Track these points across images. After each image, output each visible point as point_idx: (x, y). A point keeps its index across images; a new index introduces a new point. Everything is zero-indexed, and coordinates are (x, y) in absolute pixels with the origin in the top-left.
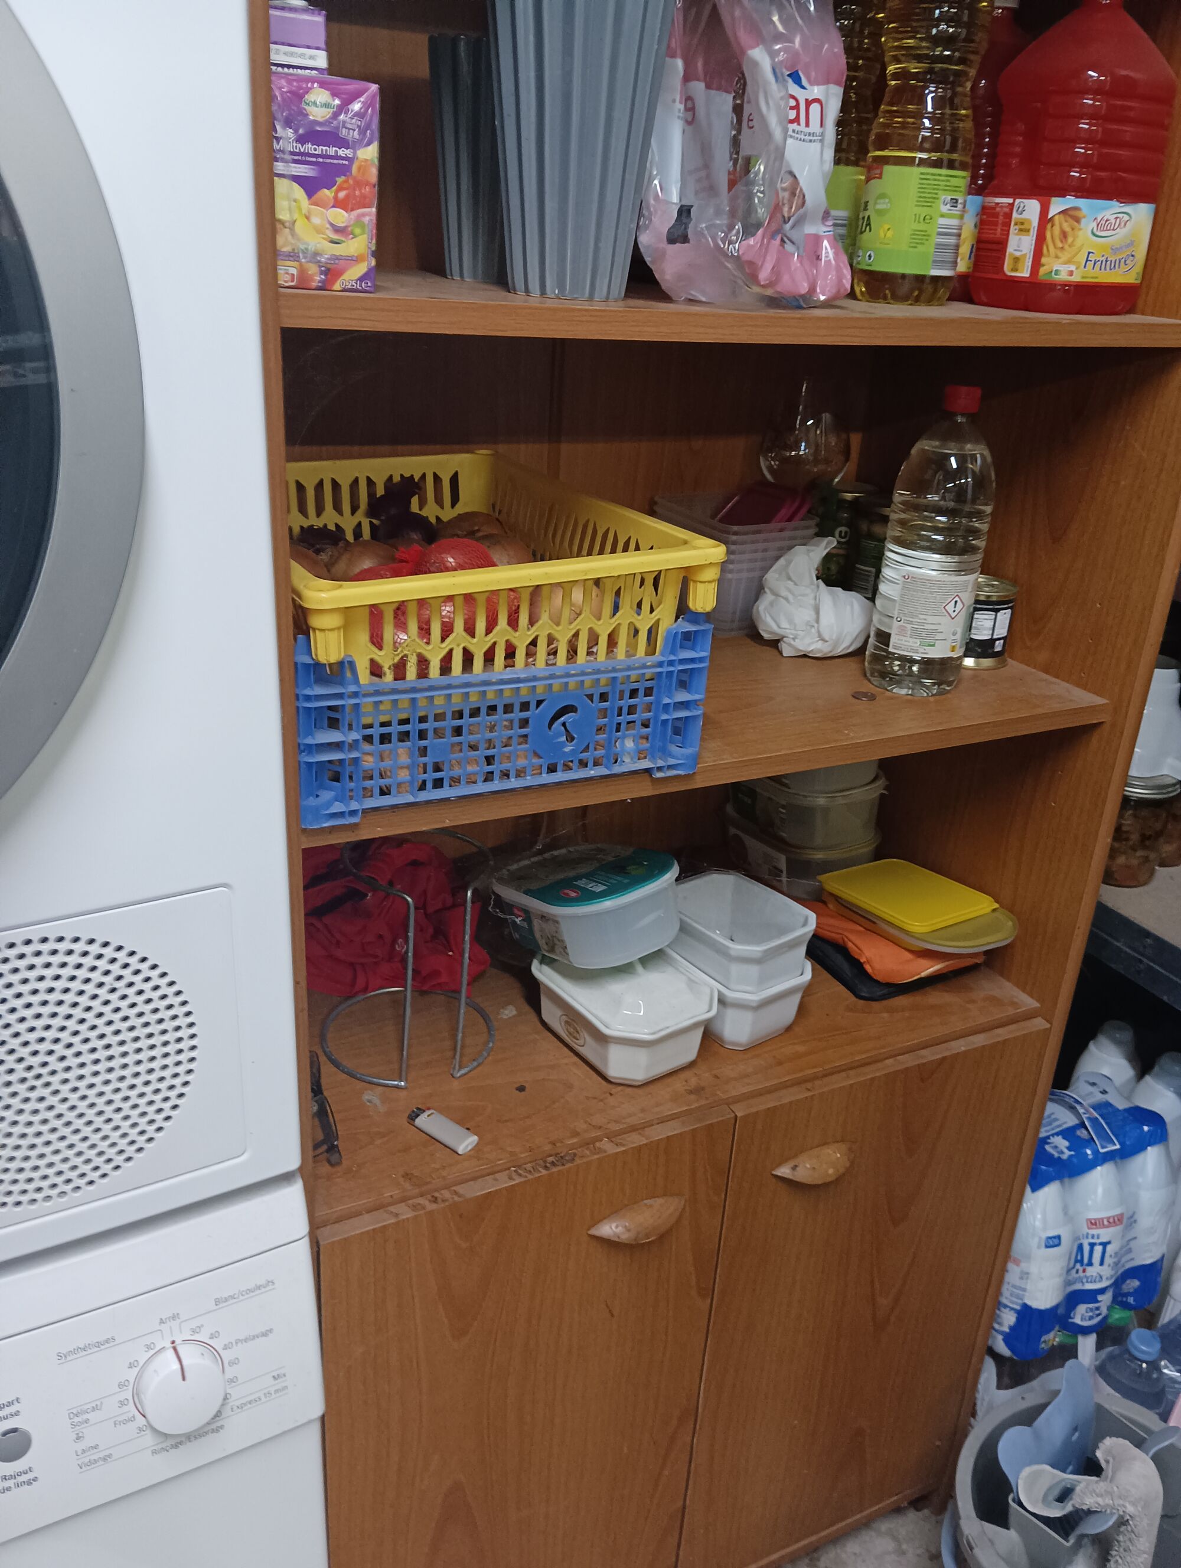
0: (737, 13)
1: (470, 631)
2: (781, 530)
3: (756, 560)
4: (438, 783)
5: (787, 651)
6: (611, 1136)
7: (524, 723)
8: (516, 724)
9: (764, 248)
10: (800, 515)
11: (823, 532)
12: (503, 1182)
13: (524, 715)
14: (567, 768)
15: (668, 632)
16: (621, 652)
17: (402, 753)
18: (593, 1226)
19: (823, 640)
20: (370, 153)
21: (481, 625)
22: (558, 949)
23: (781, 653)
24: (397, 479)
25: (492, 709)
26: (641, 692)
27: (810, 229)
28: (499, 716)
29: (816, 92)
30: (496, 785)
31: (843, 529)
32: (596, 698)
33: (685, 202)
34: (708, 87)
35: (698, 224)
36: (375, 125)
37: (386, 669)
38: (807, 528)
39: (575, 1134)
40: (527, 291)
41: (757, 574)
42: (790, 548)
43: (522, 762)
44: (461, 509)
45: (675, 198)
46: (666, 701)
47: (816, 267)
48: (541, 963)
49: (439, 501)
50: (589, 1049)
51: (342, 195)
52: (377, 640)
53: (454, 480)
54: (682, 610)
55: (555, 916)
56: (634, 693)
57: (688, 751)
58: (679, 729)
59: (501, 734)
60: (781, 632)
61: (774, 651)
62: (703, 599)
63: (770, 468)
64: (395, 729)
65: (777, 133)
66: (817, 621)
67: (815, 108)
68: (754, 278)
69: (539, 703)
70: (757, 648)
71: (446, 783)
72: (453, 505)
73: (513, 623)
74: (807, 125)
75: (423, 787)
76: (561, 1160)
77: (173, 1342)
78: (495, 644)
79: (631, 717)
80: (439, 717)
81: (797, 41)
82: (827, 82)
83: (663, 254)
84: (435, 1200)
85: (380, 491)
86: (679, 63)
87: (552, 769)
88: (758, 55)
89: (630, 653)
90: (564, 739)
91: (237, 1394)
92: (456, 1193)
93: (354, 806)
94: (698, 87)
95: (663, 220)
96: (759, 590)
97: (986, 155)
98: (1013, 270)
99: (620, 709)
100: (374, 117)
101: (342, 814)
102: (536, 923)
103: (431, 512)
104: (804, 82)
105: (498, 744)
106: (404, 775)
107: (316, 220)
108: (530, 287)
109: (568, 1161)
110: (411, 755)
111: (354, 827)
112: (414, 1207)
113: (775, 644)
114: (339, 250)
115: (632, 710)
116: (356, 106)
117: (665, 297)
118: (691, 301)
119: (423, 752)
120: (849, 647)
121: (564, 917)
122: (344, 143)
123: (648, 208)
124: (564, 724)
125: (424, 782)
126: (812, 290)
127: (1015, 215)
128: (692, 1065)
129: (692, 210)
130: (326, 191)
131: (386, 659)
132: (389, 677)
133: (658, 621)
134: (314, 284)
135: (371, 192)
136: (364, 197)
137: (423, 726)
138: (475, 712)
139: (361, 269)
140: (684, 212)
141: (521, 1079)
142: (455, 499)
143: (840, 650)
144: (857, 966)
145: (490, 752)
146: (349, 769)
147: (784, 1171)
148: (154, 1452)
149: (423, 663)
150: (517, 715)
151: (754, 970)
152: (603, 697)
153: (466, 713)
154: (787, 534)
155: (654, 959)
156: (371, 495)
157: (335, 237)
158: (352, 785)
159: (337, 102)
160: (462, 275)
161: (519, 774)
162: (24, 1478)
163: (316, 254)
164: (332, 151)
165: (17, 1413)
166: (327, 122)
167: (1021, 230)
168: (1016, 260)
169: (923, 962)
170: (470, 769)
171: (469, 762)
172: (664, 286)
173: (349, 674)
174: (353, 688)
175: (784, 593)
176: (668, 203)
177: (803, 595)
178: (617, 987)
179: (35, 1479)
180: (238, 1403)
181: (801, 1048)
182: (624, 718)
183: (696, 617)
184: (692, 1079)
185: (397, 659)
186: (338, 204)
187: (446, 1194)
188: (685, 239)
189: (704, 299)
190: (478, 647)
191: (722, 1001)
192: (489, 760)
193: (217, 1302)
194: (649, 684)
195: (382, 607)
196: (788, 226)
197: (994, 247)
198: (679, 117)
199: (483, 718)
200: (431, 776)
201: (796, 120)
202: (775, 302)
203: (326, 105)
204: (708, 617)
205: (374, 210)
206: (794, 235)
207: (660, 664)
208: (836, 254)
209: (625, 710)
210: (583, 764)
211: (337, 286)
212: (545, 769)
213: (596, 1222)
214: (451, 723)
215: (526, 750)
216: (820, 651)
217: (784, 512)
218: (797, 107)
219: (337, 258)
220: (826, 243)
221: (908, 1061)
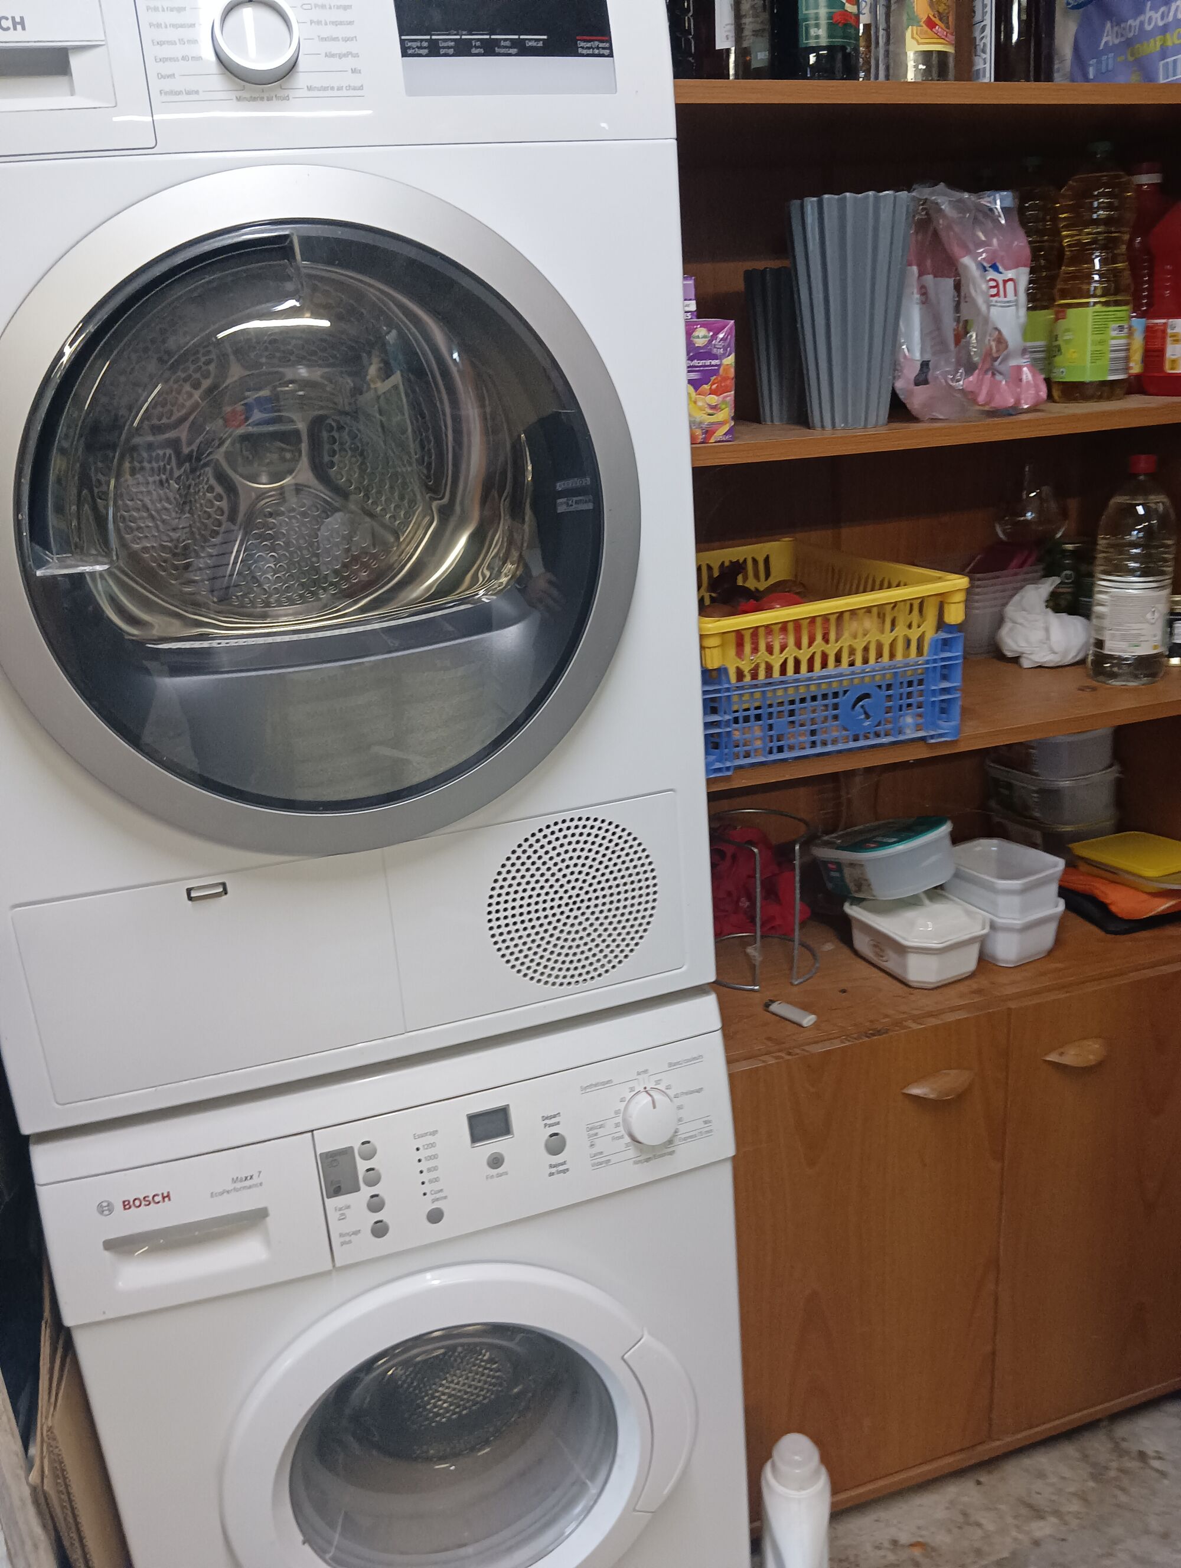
0: (952, 233)
1: (798, 645)
2: (1016, 574)
3: (995, 599)
4: (780, 749)
5: (1026, 664)
6: (915, 1019)
7: (836, 707)
8: (830, 708)
9: (980, 382)
10: (1030, 561)
11: (1048, 573)
12: (837, 1045)
13: (836, 700)
14: (867, 738)
15: (932, 640)
16: (899, 656)
17: (757, 730)
18: (905, 1087)
19: (1055, 653)
20: (730, 360)
21: (805, 641)
22: (864, 888)
23: (1020, 666)
24: (727, 564)
25: (814, 698)
26: (915, 683)
27: (1013, 363)
28: (820, 702)
29: (1010, 274)
30: (819, 750)
31: (1068, 572)
32: (884, 687)
33: (926, 358)
34: (935, 276)
35: (935, 373)
36: (733, 344)
37: (746, 673)
38: (1036, 572)
39: (886, 1016)
40: (823, 427)
41: (996, 609)
42: (1022, 588)
43: (835, 734)
44: (771, 581)
45: (918, 356)
46: (934, 688)
47: (1019, 386)
48: (851, 904)
49: (757, 576)
50: (891, 963)
51: (714, 386)
52: (740, 652)
53: (767, 560)
54: (941, 625)
55: (861, 861)
56: (910, 684)
57: (953, 723)
58: (944, 708)
59: (820, 714)
60: (1020, 649)
61: (1015, 666)
62: (955, 614)
63: (1004, 532)
64: (753, 713)
65: (983, 308)
66: (1048, 638)
67: (1010, 285)
68: (975, 401)
69: (845, 692)
70: (1002, 666)
71: (786, 748)
72: (766, 579)
73: (826, 639)
74: (1005, 296)
75: (771, 752)
76: (879, 1032)
77: (645, 1088)
78: (814, 653)
79: (910, 701)
80: (781, 704)
81: (995, 241)
82: (1017, 266)
83: (911, 393)
84: (790, 1054)
85: (716, 574)
86: (915, 269)
87: (856, 739)
88: (967, 260)
89: (906, 655)
90: (863, 717)
91: (683, 1129)
92: (803, 1050)
93: (728, 764)
94: (929, 279)
95: (911, 371)
96: (1000, 621)
97: (1144, 290)
98: (1172, 369)
99: (901, 694)
100: (732, 340)
101: (719, 770)
102: (847, 871)
103: (751, 584)
104: (1001, 269)
105: (818, 720)
106: (758, 744)
107: (700, 404)
108: (825, 424)
109: (884, 1033)
110: (762, 730)
111: (727, 779)
112: (777, 1058)
113: (1016, 660)
114: (713, 419)
115: (909, 695)
116: (721, 336)
117: (914, 419)
118: (934, 420)
119: (771, 728)
120: (1076, 656)
121: (869, 860)
122: (715, 357)
123: (899, 364)
124: (862, 707)
125: (771, 748)
126: (1018, 402)
127: (1169, 331)
128: (972, 975)
129: (930, 363)
130: (705, 386)
131: (746, 667)
132: (748, 678)
133: (923, 634)
134: (699, 441)
135: (731, 383)
136: (726, 386)
137: (771, 710)
138: (803, 700)
139: (726, 428)
140: (925, 365)
141: (843, 986)
142: (768, 575)
143: (1069, 659)
144: (1103, 907)
145: (813, 727)
146: (725, 739)
147: (1053, 1057)
148: (636, 1163)
149: (769, 668)
150: (831, 701)
151: (1016, 900)
152: (889, 687)
153: (797, 701)
154: (1020, 577)
155: (937, 893)
156: (710, 576)
157: (711, 412)
158: (726, 751)
159: (711, 334)
160: (772, 421)
161: (834, 742)
162: (561, 1168)
163: (701, 423)
164: (708, 362)
165: (558, 1123)
166: (706, 346)
167: (1174, 341)
168: (1174, 361)
169: (1157, 901)
170: (802, 739)
171: (800, 735)
172: (914, 413)
173: (723, 678)
174: (727, 686)
175: (1020, 620)
176: (912, 360)
177: (1036, 621)
178: (910, 914)
179: (567, 1170)
180: (683, 1136)
181: (1059, 965)
182: (905, 702)
183: (951, 628)
184: (974, 985)
185: (753, 665)
186: (712, 392)
187: (797, 1051)
188: (926, 382)
189: (941, 417)
190: (804, 656)
191: (993, 927)
192: (813, 733)
193: (670, 1065)
194: (920, 677)
195: (743, 632)
196: (997, 363)
197: (1156, 354)
198: (917, 303)
199: (809, 704)
200: (775, 744)
201: (997, 295)
202: (994, 413)
203: (705, 337)
204: (959, 628)
205: (733, 392)
206: (1002, 368)
207: (927, 662)
208: (1034, 376)
209: (905, 696)
210: (877, 735)
211: (712, 440)
212: (851, 738)
213: (908, 1084)
214: (788, 707)
215: (837, 726)
216: (1051, 661)
217: (1015, 562)
218: (997, 286)
219: (713, 423)
220: (1025, 369)
221: (1150, 973)
